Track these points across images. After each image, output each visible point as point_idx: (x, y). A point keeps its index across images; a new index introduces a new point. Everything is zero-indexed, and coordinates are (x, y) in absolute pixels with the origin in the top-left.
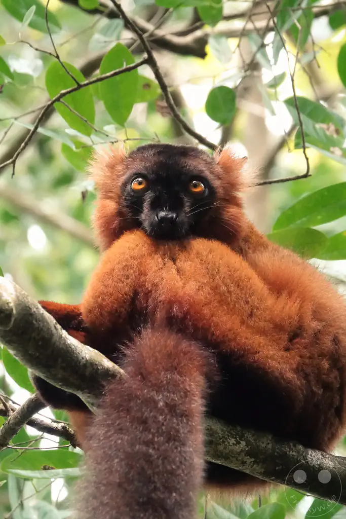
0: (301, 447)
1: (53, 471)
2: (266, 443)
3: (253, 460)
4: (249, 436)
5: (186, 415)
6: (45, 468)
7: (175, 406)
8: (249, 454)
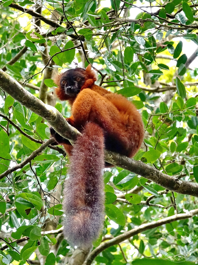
0: (127, 157)
1: (46, 161)
2: (118, 156)
3: (114, 160)
4: (113, 154)
5: (100, 148)
6: (44, 160)
7: (97, 146)
8: (113, 159)
